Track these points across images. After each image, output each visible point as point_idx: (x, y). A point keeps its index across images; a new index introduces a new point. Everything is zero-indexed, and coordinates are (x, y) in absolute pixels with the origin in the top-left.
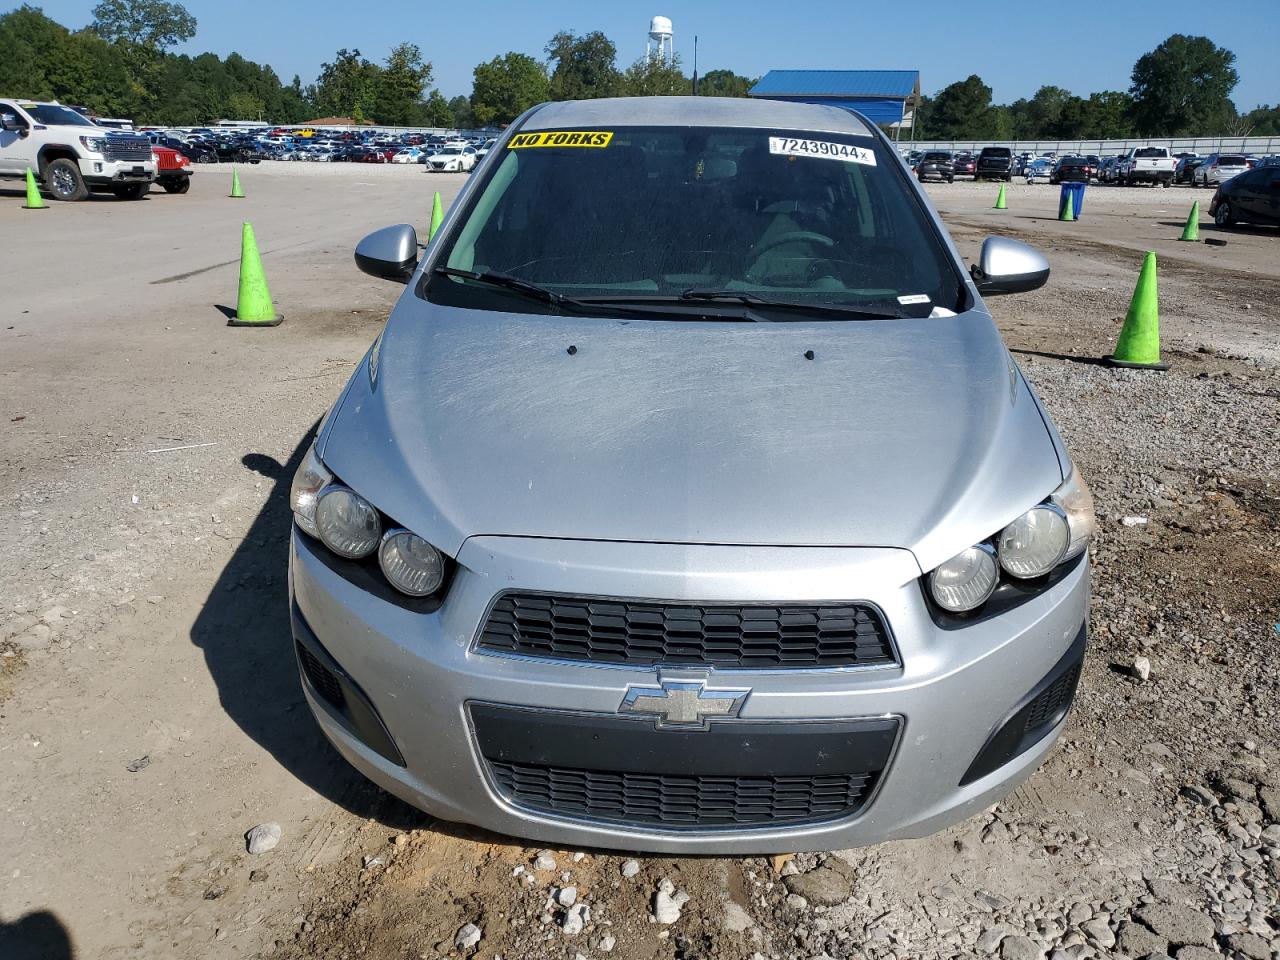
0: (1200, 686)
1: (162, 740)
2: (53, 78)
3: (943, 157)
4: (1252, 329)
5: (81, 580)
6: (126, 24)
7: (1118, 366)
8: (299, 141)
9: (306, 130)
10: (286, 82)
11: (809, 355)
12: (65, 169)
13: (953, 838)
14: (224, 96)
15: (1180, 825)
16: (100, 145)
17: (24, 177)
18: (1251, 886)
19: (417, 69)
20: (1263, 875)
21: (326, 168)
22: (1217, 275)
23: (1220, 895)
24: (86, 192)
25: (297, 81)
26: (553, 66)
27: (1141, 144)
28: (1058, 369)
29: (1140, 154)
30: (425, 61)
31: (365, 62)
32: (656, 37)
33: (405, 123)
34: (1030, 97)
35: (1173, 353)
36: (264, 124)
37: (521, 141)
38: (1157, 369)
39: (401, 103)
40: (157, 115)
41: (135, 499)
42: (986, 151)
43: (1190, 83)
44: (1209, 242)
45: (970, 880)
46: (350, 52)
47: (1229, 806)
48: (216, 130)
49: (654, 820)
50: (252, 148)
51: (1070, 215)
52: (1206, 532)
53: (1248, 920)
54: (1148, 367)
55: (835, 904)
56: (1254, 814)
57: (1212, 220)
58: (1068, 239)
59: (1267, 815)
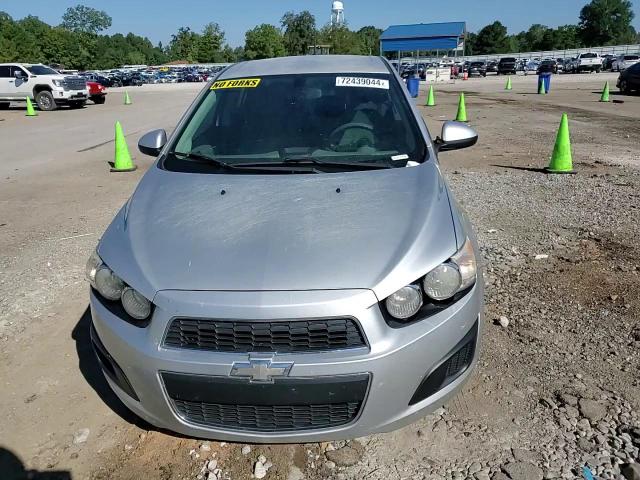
0: (560, 345)
1: (43, 386)
2: (45, 50)
3: (479, 64)
4: (628, 148)
5: (17, 307)
6: (79, 22)
7: (551, 173)
8: (161, 74)
9: (165, 68)
10: (155, 45)
11: (338, 191)
12: (46, 95)
13: (417, 429)
14: (126, 54)
15: (536, 419)
16: (62, 83)
17: (26, 100)
18: (567, 452)
19: (218, 35)
20: (574, 446)
21: (175, 86)
22: (614, 119)
23: (549, 457)
24: (56, 107)
25: (160, 44)
26: (284, 29)
27: (584, 51)
28: (520, 174)
29: (583, 56)
30: (221, 31)
31: (193, 33)
32: (335, 12)
33: (212, 61)
34: (526, 31)
35: (580, 164)
36: (145, 66)
37: (217, 85)
38: (571, 173)
39: (209, 52)
40: (94, 65)
41: (49, 264)
42: (503, 60)
43: (610, 19)
44: (615, 101)
45: (422, 452)
46: (185, 29)
47: (562, 409)
48: (121, 70)
49: (254, 427)
50: (139, 79)
51: (543, 91)
52: (578, 262)
53: (561, 471)
54: (566, 173)
55: (350, 465)
56: (574, 413)
57: (618, 90)
58: (540, 104)
59: (581, 414)
